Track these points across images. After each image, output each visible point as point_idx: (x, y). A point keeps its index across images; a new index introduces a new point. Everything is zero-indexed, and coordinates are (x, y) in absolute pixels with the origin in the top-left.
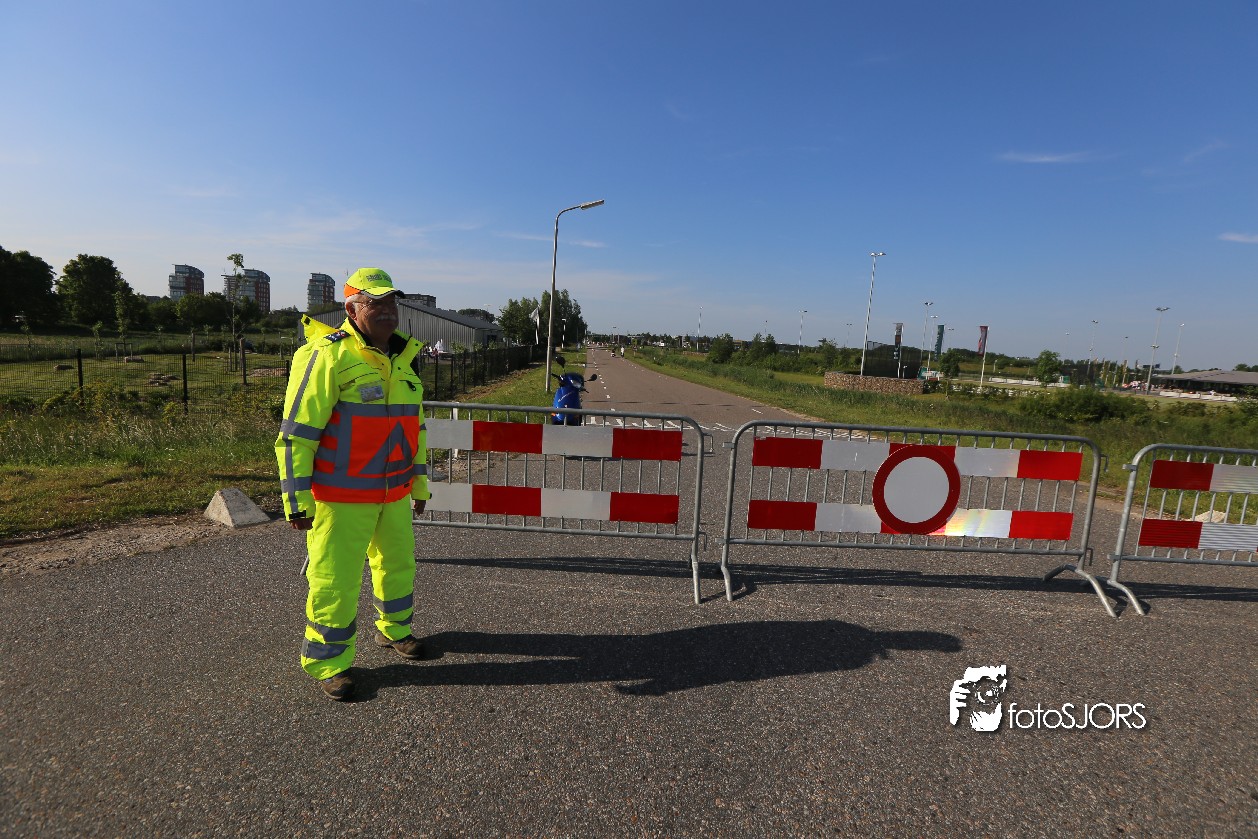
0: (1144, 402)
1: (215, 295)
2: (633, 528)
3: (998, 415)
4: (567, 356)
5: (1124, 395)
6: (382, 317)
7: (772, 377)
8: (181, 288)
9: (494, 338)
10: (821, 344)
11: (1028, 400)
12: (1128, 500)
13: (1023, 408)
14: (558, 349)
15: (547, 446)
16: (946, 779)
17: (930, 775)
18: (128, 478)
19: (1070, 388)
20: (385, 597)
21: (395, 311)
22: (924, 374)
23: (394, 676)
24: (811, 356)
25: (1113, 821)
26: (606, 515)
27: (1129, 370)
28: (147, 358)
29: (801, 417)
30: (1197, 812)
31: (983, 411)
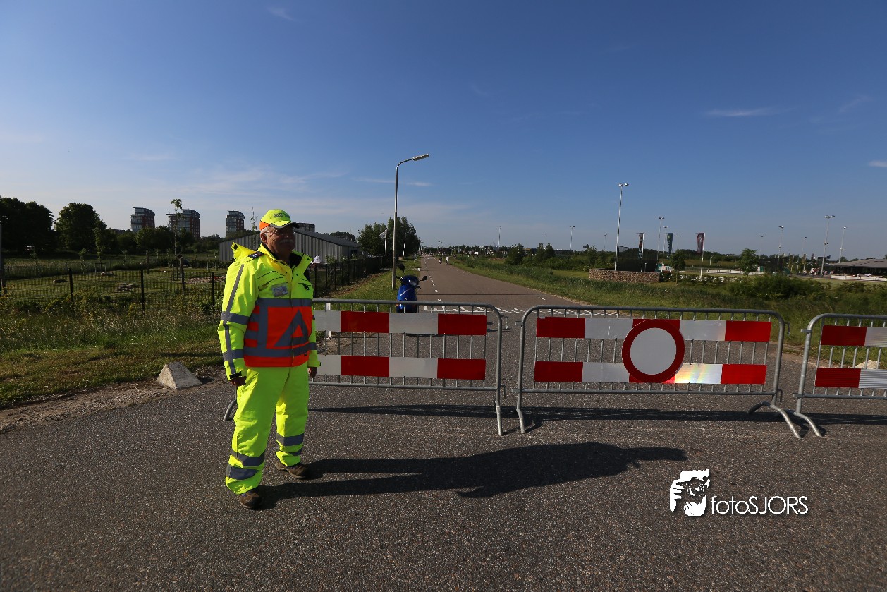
0: (819, 283)
1: (162, 228)
2: (453, 384)
3: (713, 296)
4: (407, 264)
5: (805, 279)
6: (284, 241)
7: (552, 274)
8: (140, 224)
9: (356, 252)
10: (586, 249)
11: (735, 284)
12: (805, 354)
13: (732, 290)
14: (400, 259)
15: (393, 329)
16: (679, 557)
17: (668, 555)
18: (103, 357)
19: (765, 275)
20: (286, 434)
21: (293, 237)
22: (659, 268)
23: (288, 491)
24: (580, 258)
25: (800, 585)
26: (435, 375)
27: (807, 261)
28: (116, 272)
29: (574, 302)
30: (861, 577)
31: (703, 293)
